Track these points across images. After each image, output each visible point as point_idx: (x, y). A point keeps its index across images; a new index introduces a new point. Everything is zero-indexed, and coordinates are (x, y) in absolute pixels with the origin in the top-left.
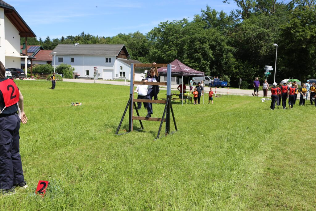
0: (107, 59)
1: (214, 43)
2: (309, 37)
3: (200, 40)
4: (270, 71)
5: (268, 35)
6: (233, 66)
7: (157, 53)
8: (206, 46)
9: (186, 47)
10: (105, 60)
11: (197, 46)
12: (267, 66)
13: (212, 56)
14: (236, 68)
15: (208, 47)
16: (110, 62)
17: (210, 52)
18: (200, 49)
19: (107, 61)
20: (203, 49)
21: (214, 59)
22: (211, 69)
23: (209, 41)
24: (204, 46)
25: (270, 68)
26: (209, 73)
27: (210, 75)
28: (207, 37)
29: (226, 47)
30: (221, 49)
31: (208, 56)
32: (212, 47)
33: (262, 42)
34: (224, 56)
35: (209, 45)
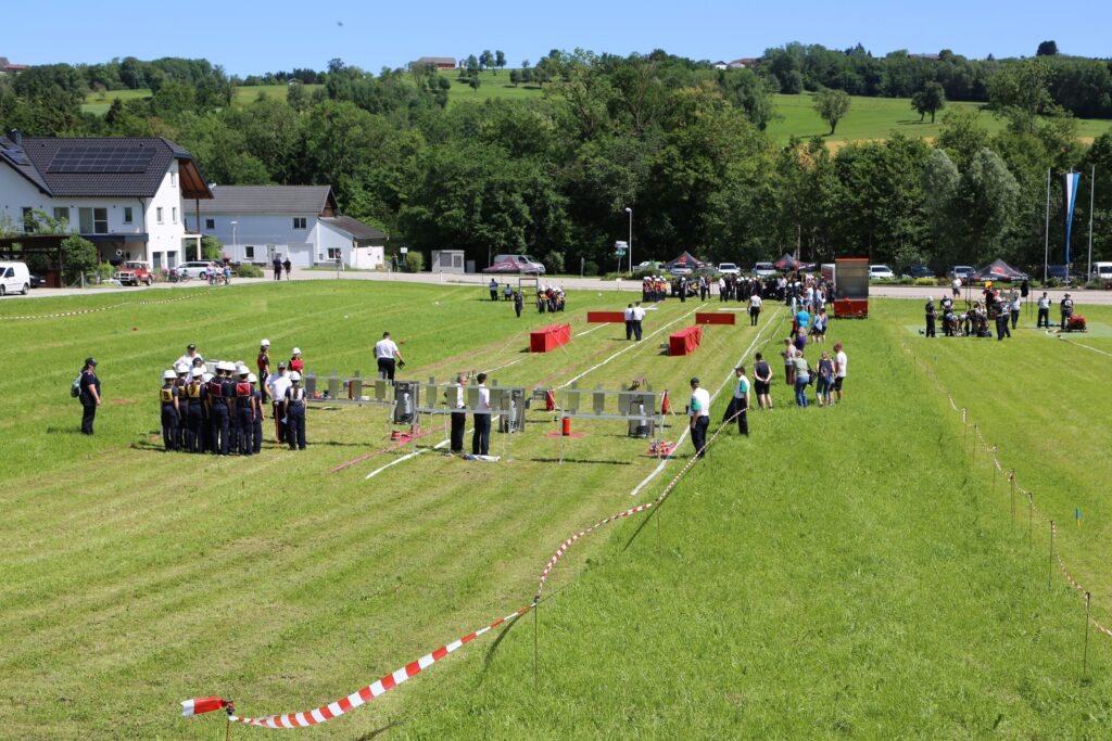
0: (296, 221)
1: (530, 191)
2: (691, 182)
3: (503, 186)
4: (624, 249)
5: (625, 177)
6: (568, 235)
7: (424, 213)
8: (517, 198)
9: (478, 200)
10: (292, 223)
11: (501, 200)
12: (618, 242)
13: (528, 217)
14: (573, 238)
15: (520, 200)
16: (304, 226)
17: (525, 210)
18: (504, 203)
19: (296, 226)
20: (510, 204)
21: (532, 221)
22: (527, 242)
23: (520, 186)
24: (512, 199)
25: (622, 244)
26: (525, 250)
27: (527, 254)
28: (516, 180)
29: (554, 197)
30: (544, 203)
31: (522, 217)
32: (528, 199)
33: (615, 190)
34: (552, 215)
35: (523, 195)
